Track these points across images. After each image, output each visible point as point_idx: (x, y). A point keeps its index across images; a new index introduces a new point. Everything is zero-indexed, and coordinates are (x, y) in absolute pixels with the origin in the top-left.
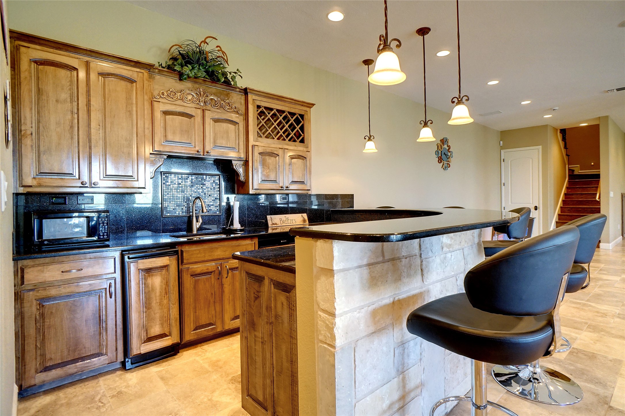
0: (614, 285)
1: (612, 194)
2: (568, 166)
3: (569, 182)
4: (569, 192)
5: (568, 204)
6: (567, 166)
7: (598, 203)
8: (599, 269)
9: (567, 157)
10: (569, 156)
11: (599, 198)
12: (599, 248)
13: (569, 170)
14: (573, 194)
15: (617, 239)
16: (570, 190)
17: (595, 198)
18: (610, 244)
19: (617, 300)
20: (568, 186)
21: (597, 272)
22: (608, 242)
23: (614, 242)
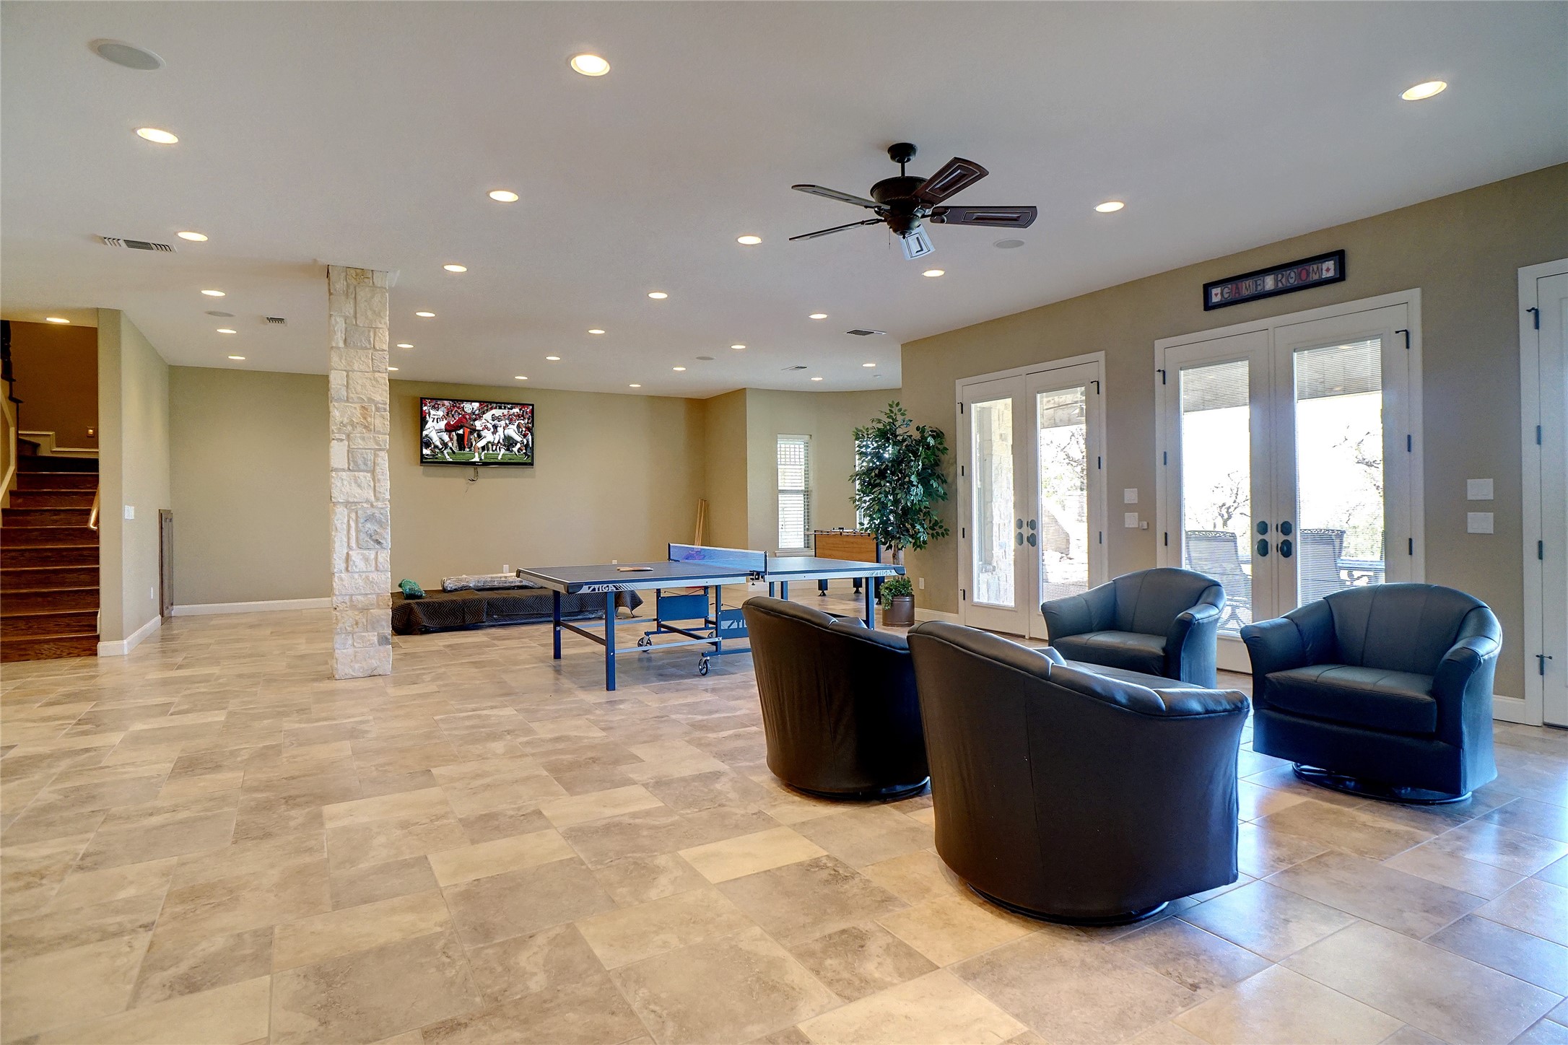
0: (100, 762)
1: (129, 512)
2: (18, 429)
3: (19, 477)
4: (19, 505)
5: (13, 541)
6: (12, 430)
7: (94, 536)
8: (74, 722)
9: (14, 405)
10: (21, 402)
11: (97, 522)
12: (96, 655)
13: (21, 443)
14: (28, 513)
15: (147, 626)
16: (20, 501)
17: (87, 521)
18: (125, 642)
19: (90, 809)
20: (15, 488)
21: (65, 731)
22: (120, 637)
23: (140, 631)
